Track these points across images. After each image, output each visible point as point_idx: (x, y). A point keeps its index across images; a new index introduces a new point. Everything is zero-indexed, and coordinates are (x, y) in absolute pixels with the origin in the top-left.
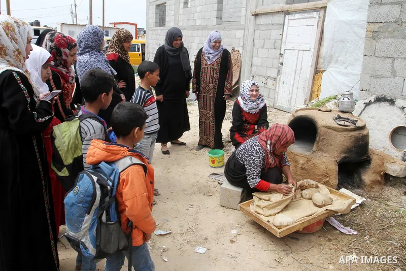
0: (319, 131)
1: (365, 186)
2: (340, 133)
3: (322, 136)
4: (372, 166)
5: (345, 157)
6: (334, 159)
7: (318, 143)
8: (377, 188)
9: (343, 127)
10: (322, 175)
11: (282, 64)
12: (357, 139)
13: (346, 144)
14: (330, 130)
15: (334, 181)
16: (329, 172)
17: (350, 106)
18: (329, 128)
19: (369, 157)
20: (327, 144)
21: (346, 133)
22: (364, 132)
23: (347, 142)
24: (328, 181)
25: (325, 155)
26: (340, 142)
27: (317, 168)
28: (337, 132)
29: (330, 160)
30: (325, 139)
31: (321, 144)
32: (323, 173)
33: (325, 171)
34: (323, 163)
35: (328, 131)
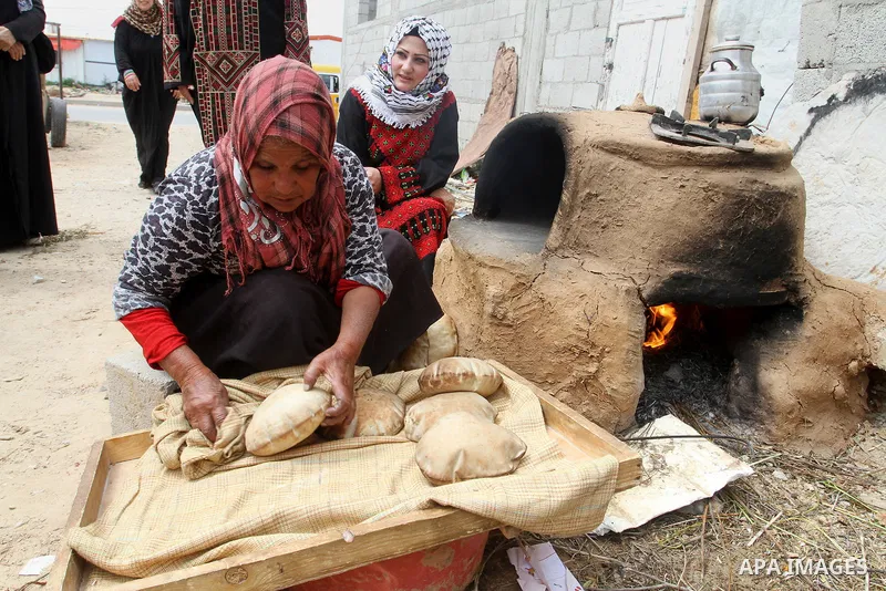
0: (573, 163)
1: (771, 413)
2: (659, 174)
3: (586, 184)
4: (806, 330)
5: (676, 278)
6: (628, 284)
7: (568, 215)
8: (825, 426)
10: (569, 350)
11: (611, 67)
12: (740, 204)
13: (686, 220)
14: (617, 161)
15: (621, 378)
16: (602, 340)
17: (738, 95)
18: (615, 149)
19: (795, 290)
20: (605, 221)
21: (689, 173)
22: (779, 181)
23: (694, 214)
24: (595, 376)
25: (592, 264)
26: (659, 209)
27: (552, 317)
28: (647, 169)
29: (611, 285)
30: (597, 196)
31: (579, 221)
32: (573, 341)
33: (581, 330)
34: (577, 299)
35: (609, 164)
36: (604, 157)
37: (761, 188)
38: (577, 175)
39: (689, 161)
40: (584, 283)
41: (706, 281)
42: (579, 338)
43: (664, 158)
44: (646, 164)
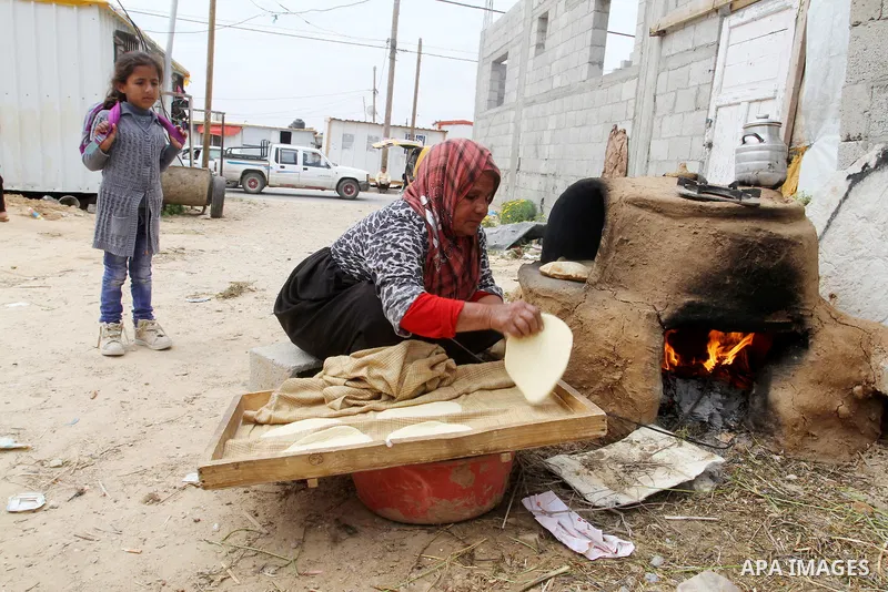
0: (610, 216)
1: (779, 425)
2: (677, 223)
3: (620, 232)
4: (811, 356)
5: (689, 305)
6: (649, 310)
7: (605, 257)
8: (829, 442)
9: (690, 201)
10: (599, 361)
11: (710, 145)
12: (743, 247)
13: (698, 260)
14: (644, 213)
15: (642, 385)
16: (623, 352)
17: (764, 163)
18: (642, 204)
19: (800, 321)
20: (633, 261)
21: (702, 222)
23: (704, 255)
24: (619, 382)
25: (623, 295)
26: (677, 251)
27: (588, 335)
28: (667, 220)
29: (635, 310)
30: (627, 241)
31: (613, 261)
32: (603, 354)
33: (609, 345)
34: (608, 321)
35: (638, 216)
36: (634, 211)
37: (764, 235)
38: (613, 225)
39: (701, 213)
40: (614, 309)
41: (714, 309)
42: (607, 352)
43: (681, 210)
44: (666, 216)
